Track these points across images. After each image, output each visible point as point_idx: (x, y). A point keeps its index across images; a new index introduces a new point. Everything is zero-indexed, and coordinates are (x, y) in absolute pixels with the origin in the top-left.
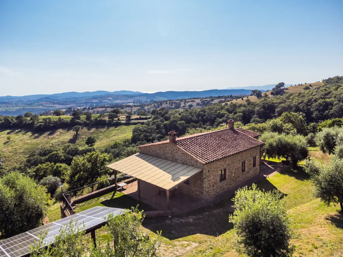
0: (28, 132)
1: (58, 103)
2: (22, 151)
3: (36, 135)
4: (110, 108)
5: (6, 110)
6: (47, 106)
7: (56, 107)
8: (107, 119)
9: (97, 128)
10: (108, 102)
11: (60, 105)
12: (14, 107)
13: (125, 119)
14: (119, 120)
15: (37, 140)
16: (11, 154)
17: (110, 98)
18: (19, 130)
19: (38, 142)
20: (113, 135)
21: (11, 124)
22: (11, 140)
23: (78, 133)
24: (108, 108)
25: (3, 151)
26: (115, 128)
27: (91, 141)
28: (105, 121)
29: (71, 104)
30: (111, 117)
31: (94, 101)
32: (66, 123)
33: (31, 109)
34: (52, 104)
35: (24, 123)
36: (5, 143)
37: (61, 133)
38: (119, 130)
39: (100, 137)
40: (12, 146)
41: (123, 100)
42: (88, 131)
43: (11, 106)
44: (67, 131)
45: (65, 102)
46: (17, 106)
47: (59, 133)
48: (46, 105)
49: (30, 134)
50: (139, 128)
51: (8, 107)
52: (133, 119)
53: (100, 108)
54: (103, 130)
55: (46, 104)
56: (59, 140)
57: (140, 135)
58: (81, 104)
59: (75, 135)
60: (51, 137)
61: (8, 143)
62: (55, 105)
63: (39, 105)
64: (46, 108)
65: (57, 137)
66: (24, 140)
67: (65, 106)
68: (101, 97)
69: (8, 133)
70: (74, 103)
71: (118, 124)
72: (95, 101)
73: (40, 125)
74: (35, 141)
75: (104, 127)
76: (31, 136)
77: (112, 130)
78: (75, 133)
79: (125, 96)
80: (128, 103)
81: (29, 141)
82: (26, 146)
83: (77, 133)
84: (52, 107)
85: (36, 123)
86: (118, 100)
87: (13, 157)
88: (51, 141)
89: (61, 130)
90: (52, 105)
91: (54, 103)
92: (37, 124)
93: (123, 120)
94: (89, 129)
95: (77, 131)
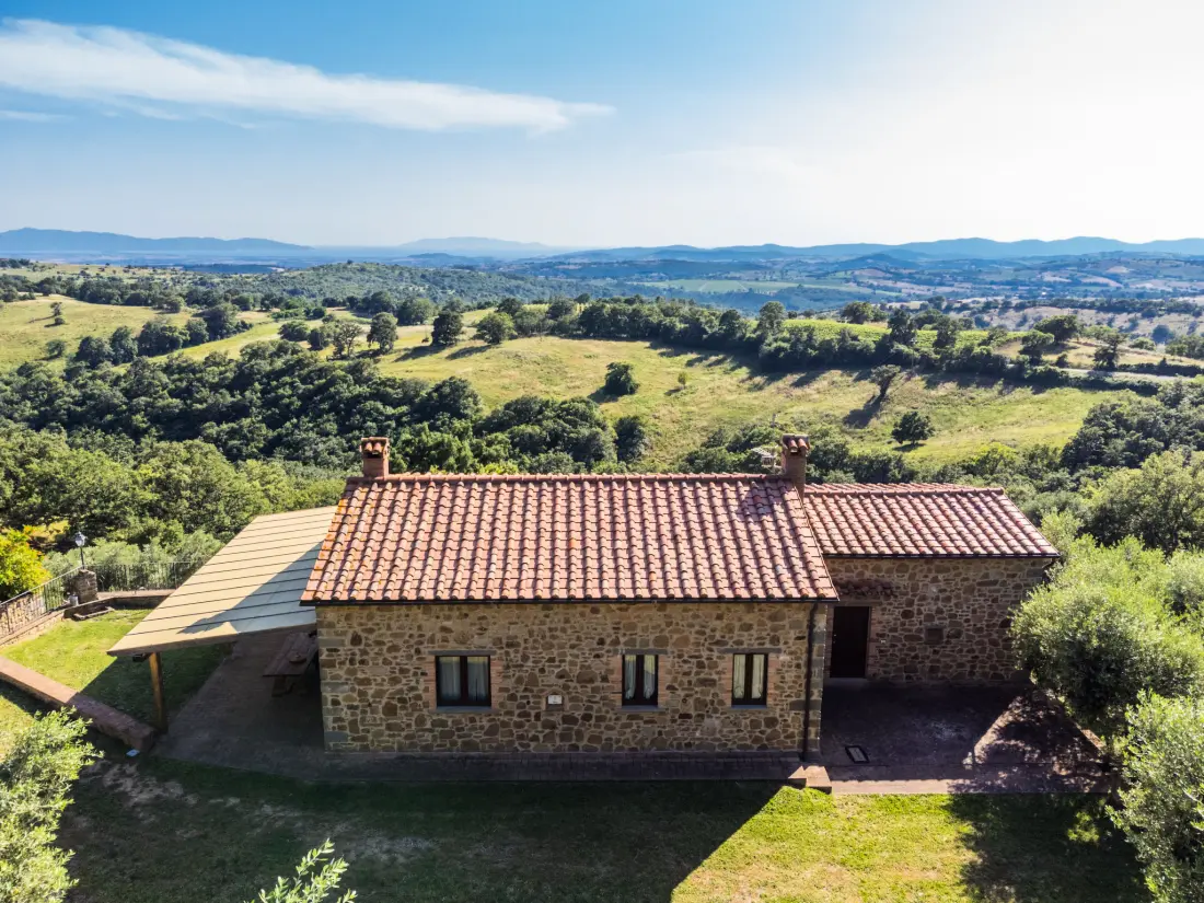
0: (740, 367)
1: (912, 279)
2: (705, 424)
3: (758, 379)
5: (750, 289)
6: (871, 286)
7: (900, 292)
8: (1012, 353)
9: (963, 384)
10: (1106, 285)
11: (915, 283)
12: (775, 280)
13: (1090, 362)
14: (1061, 363)
15: (755, 398)
16: (674, 428)
17: (1123, 270)
18: (721, 357)
19: (756, 402)
20: (1014, 419)
22: (687, 384)
23: (889, 391)
25: (657, 414)
26: (1034, 394)
27: (911, 431)
28: (1000, 360)
29: (956, 284)
30: (1033, 350)
31: (1048, 277)
32: (861, 350)
33: (821, 291)
34: (889, 279)
35: (738, 335)
36: (669, 393)
37: (833, 383)
38: (1043, 406)
39: (960, 419)
40: (684, 404)
41: (1180, 278)
42: (926, 391)
43: (768, 277)
44: (858, 379)
45: (936, 275)
46: (783, 279)
47: (825, 383)
48: (871, 281)
49: (743, 372)
50: (1118, 410)
51: (757, 280)
52: (1125, 368)
54: (982, 394)
55: (870, 278)
56: (816, 405)
57: (1108, 437)
58: (994, 287)
59: (874, 397)
60: (798, 392)
61: (678, 394)
62: (900, 285)
63: (847, 281)
64: (868, 291)
65: (817, 396)
66: (718, 392)
67: (932, 288)
68: (1082, 264)
69: (690, 364)
70: (967, 280)
71: (1048, 381)
72: (1052, 279)
73: (779, 349)
74: (750, 398)
75: (988, 384)
76: (743, 381)
77: (1018, 402)
78: (878, 393)
79: (1193, 263)
81: (733, 397)
82: (718, 411)
83: (883, 391)
84: (886, 289)
85: (770, 338)
86: (1155, 277)
87: (677, 436)
88: (792, 407)
89: (836, 375)
90: (890, 283)
91: (898, 277)
92: (770, 345)
93: (1079, 367)
94: (931, 384)
95: (885, 384)
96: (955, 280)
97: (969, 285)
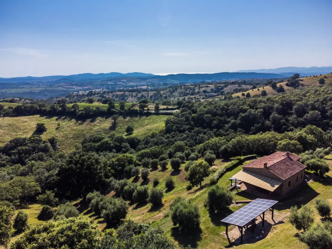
0: (72, 119)
1: (76, 85)
2: (72, 136)
3: (79, 122)
4: (128, 92)
5: (30, 91)
6: (66, 88)
7: (74, 89)
8: (137, 108)
9: (131, 117)
10: (122, 84)
11: (77, 86)
12: (36, 88)
13: (154, 109)
14: (148, 110)
15: (82, 127)
16: (64, 139)
17: (124, 80)
18: (64, 117)
19: (83, 128)
20: (146, 124)
21: (57, 112)
22: (60, 126)
23: (116, 121)
24: (126, 92)
25: (57, 136)
26: (147, 117)
27: (129, 130)
28: (137, 110)
29: (88, 86)
30: (142, 107)
31: (109, 83)
32: (103, 112)
33: (53, 90)
34: (70, 85)
35: (67, 111)
36: (57, 129)
37: (100, 120)
38: (150, 120)
39: (135, 125)
40: (63, 132)
41: (136, 82)
42: (124, 120)
43: (34, 87)
44: (106, 118)
45: (82, 84)
46: (39, 87)
47: (98, 121)
48: (66, 87)
49: (73, 120)
50: (171, 120)
51: (31, 88)
52: (161, 110)
53: (118, 91)
54: (137, 119)
55: (65, 85)
56: (100, 127)
57: (173, 126)
58: (98, 86)
59: (113, 123)
60: (92, 124)
61: (59, 129)
62: (74, 87)
63: (59, 87)
64: (66, 89)
65: (98, 124)
66: (70, 127)
67: (82, 87)
68: (116, 79)
69: (57, 120)
70: (91, 84)
71: (148, 114)
72: (110, 83)
73: (82, 113)
74: (80, 127)
75: (137, 116)
76: (76, 123)
77: (144, 120)
78: (114, 122)
79: (138, 78)
80: (142, 86)
81: (75, 128)
82: (74, 132)
83: (115, 121)
84: (71, 88)
85: (77, 111)
86: (132, 82)
87: (65, 141)
88: (94, 128)
89: (100, 118)
90: (71, 87)
91: (72, 85)
92: (78, 112)
93: (152, 110)
94: (125, 118)
95: (115, 119)
96: (87, 85)
97: (91, 86)
